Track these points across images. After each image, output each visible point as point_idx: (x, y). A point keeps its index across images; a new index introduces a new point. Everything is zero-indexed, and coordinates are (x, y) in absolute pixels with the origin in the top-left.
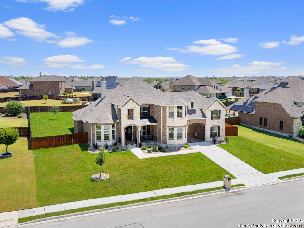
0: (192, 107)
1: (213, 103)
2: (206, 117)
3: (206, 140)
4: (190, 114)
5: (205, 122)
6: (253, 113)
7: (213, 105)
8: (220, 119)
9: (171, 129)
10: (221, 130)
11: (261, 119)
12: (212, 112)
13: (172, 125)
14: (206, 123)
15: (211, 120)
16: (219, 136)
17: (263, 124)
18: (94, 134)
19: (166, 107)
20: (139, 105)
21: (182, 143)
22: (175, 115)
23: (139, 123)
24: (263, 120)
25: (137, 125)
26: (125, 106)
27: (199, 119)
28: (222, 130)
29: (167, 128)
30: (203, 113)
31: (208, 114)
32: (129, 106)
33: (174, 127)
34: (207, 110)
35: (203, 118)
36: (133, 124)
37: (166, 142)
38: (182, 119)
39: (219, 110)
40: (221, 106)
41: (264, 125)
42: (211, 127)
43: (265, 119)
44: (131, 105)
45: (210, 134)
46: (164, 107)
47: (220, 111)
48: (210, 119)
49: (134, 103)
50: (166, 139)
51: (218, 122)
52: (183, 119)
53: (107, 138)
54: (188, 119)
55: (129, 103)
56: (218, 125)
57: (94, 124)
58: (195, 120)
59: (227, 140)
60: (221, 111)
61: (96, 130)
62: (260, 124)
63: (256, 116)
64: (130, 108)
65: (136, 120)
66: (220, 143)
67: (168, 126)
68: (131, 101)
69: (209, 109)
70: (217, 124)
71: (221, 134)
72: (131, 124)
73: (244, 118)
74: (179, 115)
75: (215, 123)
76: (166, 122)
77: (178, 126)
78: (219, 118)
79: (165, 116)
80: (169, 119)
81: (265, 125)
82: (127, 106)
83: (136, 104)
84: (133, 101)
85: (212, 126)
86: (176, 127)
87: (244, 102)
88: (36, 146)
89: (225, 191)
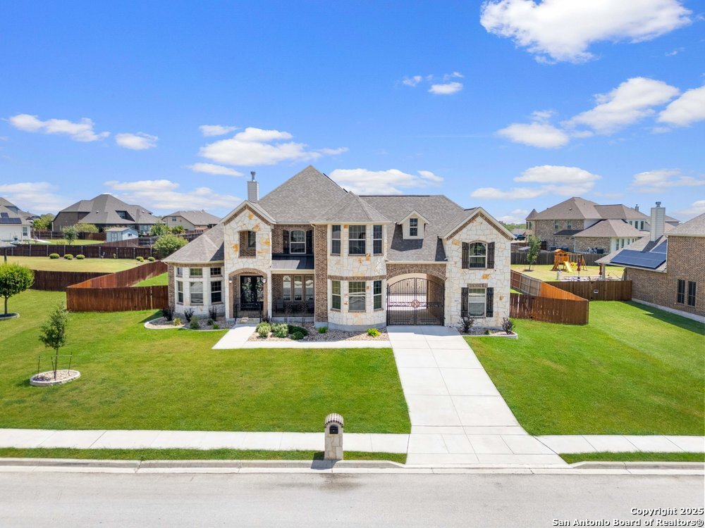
0: (413, 232)
1: (470, 221)
2: (447, 260)
3: (447, 321)
4: (401, 250)
5: (444, 273)
6: (662, 268)
7: (469, 227)
8: (493, 267)
9: (336, 285)
10: (496, 299)
11: (681, 283)
12: (465, 247)
13: (337, 274)
14: (447, 275)
15: (463, 268)
16: (490, 313)
17: (686, 300)
18: (174, 288)
19: (326, 226)
20: (267, 222)
21: (365, 324)
22: (345, 247)
23: (267, 266)
24: (687, 288)
25: (264, 271)
26: (233, 223)
27: (426, 265)
28: (501, 299)
29: (329, 282)
30: (443, 249)
31: (454, 252)
32: (240, 224)
33: (342, 278)
34: (451, 240)
35: (436, 260)
36: (251, 266)
37: (327, 318)
38: (363, 258)
39: (490, 241)
40: (495, 231)
41: (689, 303)
42: (463, 289)
43: (692, 286)
44: (246, 220)
45: (459, 307)
46: (321, 226)
47: (492, 246)
48: (460, 264)
49: (255, 217)
50: (327, 310)
51: (486, 277)
52: (368, 260)
53: (197, 299)
54: (391, 262)
55: (241, 215)
56: (487, 285)
57: (173, 264)
58: (411, 265)
59: (508, 328)
60: (496, 245)
61: (176, 279)
62: (679, 301)
63: (670, 278)
64: (245, 228)
65: (260, 258)
66: (487, 333)
67: (331, 277)
68: (247, 211)
69: (456, 237)
70: (484, 281)
71: (495, 309)
72: (246, 266)
73: (641, 283)
74: (357, 249)
75: (476, 276)
76: (326, 265)
77: (351, 276)
78: (491, 265)
79: (324, 250)
80: (332, 257)
81: (692, 301)
82: (237, 223)
83: (259, 221)
84: (251, 213)
85: (466, 286)
86: (347, 278)
87: (651, 242)
88: (76, 306)
89: (312, 468)
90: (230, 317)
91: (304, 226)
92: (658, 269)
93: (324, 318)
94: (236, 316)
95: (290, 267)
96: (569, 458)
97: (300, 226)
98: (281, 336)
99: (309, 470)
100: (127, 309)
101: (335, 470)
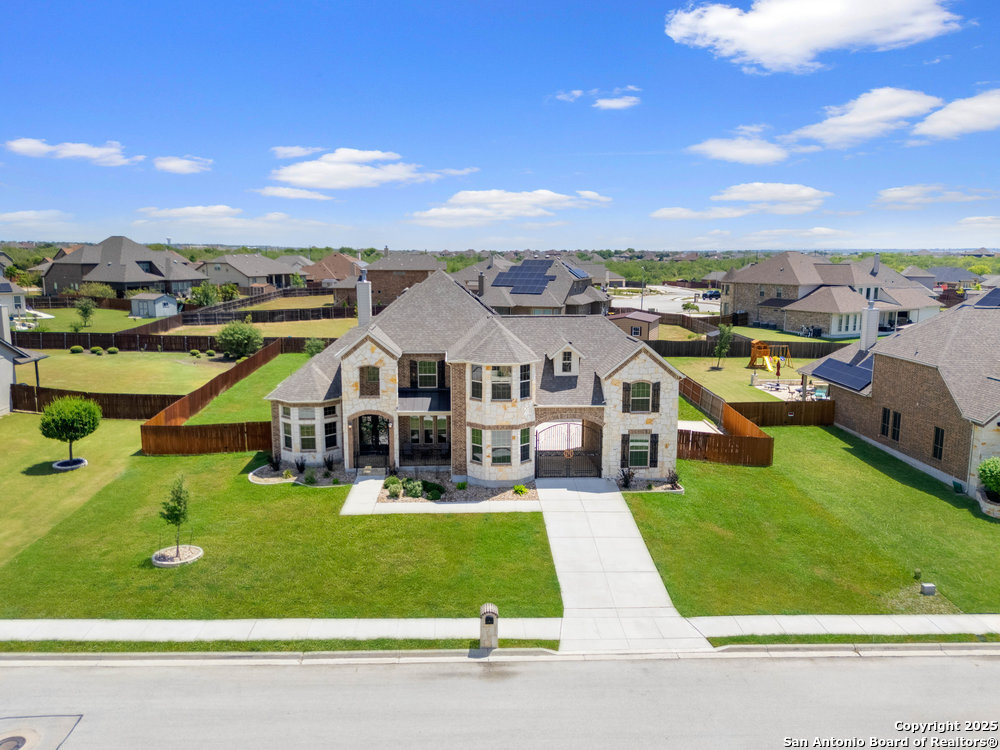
0: (566, 367)
1: (632, 358)
2: (605, 404)
3: (604, 472)
4: (552, 391)
5: (602, 418)
6: (866, 392)
7: (630, 365)
8: (658, 411)
9: (477, 435)
10: (661, 447)
11: (886, 412)
12: (626, 387)
13: (478, 422)
14: (605, 420)
15: (623, 412)
16: (654, 463)
17: (890, 433)
18: (279, 430)
19: (464, 365)
20: (393, 356)
21: (510, 479)
22: (487, 392)
23: (393, 408)
24: (891, 419)
25: (389, 413)
26: (351, 357)
27: (581, 409)
28: (666, 446)
29: (469, 430)
30: (601, 388)
31: (613, 394)
32: (361, 358)
33: (484, 427)
34: (610, 380)
35: (593, 403)
36: (374, 408)
37: (466, 471)
38: (509, 404)
39: (654, 381)
40: (661, 370)
41: (893, 438)
42: (624, 436)
43: (897, 417)
44: (368, 354)
45: (619, 456)
46: (458, 365)
47: (657, 387)
48: (620, 408)
49: (378, 350)
50: (465, 461)
51: (650, 422)
52: (513, 406)
53: (308, 444)
54: (540, 406)
55: (362, 347)
56: (650, 431)
57: (278, 402)
58: (563, 409)
59: (673, 480)
60: (661, 386)
61: (282, 420)
62: (883, 433)
63: (874, 403)
64: (366, 363)
65: (384, 397)
66: (650, 487)
67: (470, 424)
68: (368, 343)
69: (616, 376)
70: (648, 427)
71: (659, 459)
72: (368, 408)
73: (845, 407)
74: (501, 393)
75: (638, 421)
76: (465, 409)
77: (494, 424)
78: (656, 408)
79: (462, 393)
80: (471, 402)
81: (896, 436)
82: (357, 358)
83: (383, 354)
84: (374, 345)
85: (627, 433)
86: (489, 428)
87: (860, 351)
88: (153, 448)
89: (469, 656)
90: (350, 467)
91: (436, 355)
92: (862, 392)
93: (462, 470)
94: (357, 465)
95: (420, 408)
96: (715, 642)
97: (430, 355)
98: (415, 496)
99: (466, 659)
100: (217, 450)
101: (491, 658)
